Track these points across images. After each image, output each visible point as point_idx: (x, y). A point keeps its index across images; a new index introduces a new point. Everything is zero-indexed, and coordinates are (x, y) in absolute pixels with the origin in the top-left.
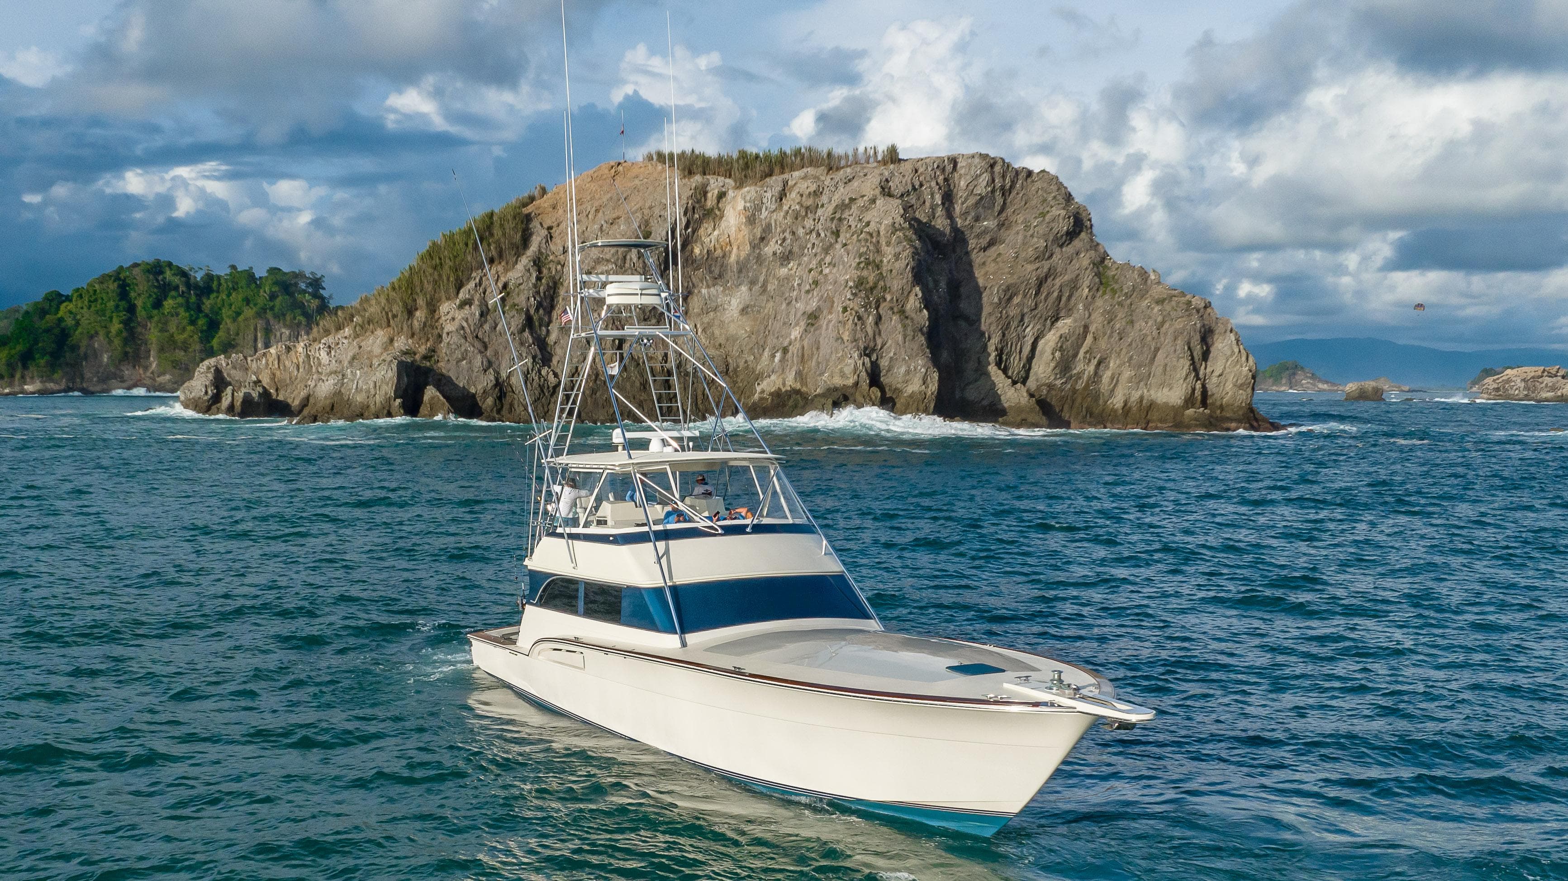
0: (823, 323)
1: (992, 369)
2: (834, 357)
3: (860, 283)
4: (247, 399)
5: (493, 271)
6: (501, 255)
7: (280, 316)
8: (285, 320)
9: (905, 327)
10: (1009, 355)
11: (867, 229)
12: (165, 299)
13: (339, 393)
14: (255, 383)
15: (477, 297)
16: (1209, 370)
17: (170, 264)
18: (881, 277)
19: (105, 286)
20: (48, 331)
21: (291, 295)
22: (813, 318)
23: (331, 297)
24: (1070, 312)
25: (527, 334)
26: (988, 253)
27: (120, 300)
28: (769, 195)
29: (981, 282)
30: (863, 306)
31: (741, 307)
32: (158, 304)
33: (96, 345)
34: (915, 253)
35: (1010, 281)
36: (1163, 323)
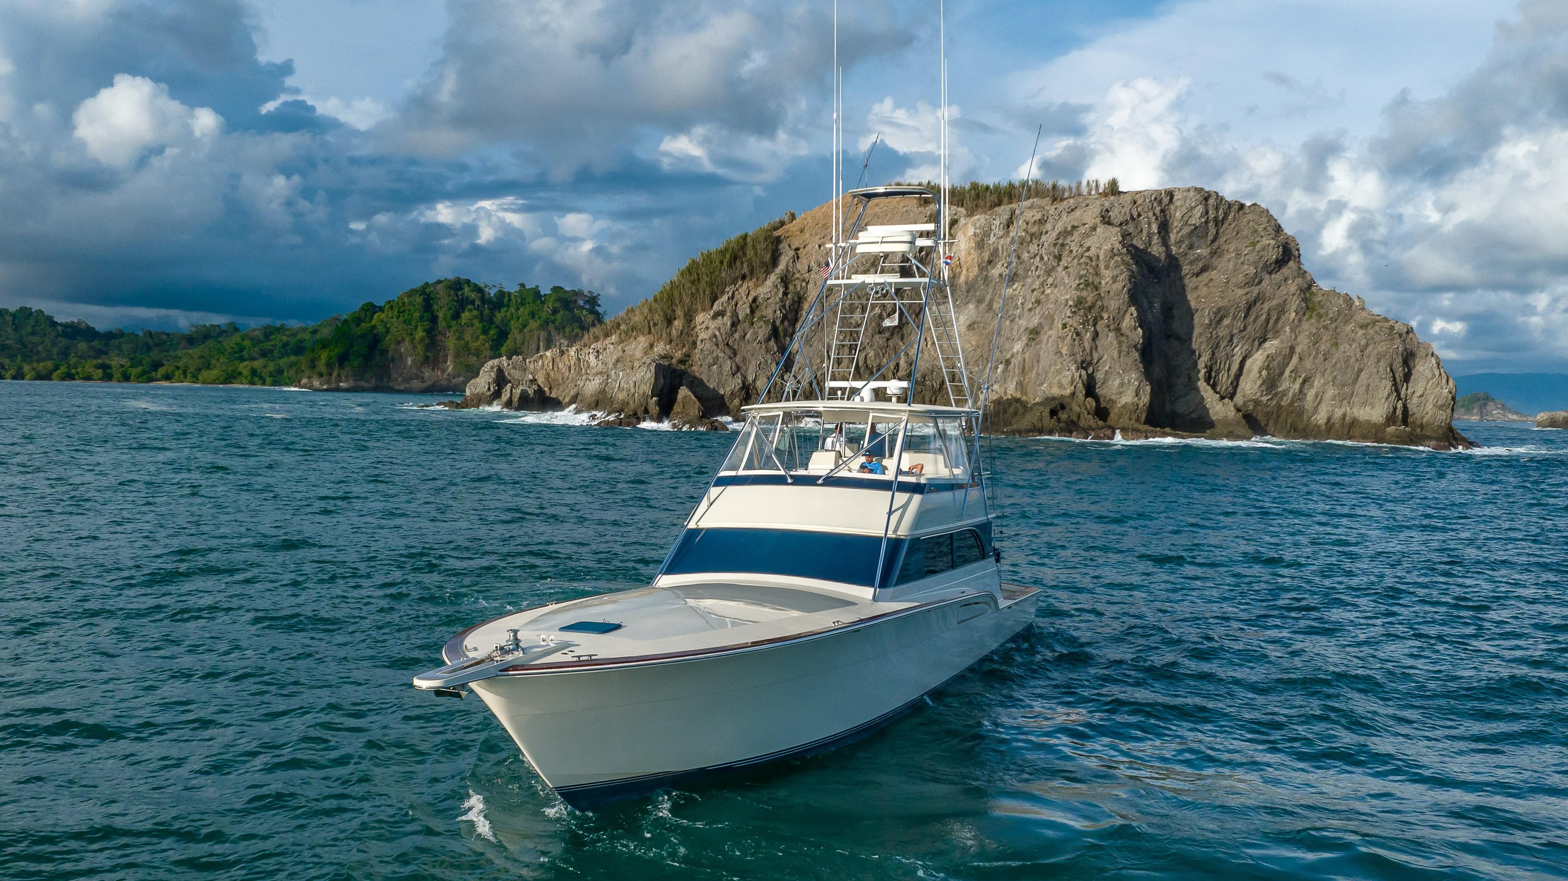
0: (1044, 338)
1: (1202, 384)
2: (1052, 369)
3: (1079, 302)
4: (524, 397)
5: (745, 287)
6: (752, 272)
7: (560, 329)
8: (564, 332)
9: (1120, 343)
10: (1218, 372)
11: (1087, 254)
12: (463, 311)
13: (603, 392)
14: (531, 381)
15: (729, 309)
16: (1410, 391)
17: (468, 282)
18: (1099, 297)
19: (412, 299)
20: (362, 336)
21: (571, 310)
22: (1034, 333)
23: (605, 312)
24: (1277, 334)
25: (772, 343)
26: (1200, 278)
27: (425, 311)
28: (997, 222)
29: (1193, 304)
30: (1081, 324)
31: (968, 323)
32: (456, 316)
33: (402, 350)
34: (1132, 276)
35: (1221, 304)
36: (1367, 345)
